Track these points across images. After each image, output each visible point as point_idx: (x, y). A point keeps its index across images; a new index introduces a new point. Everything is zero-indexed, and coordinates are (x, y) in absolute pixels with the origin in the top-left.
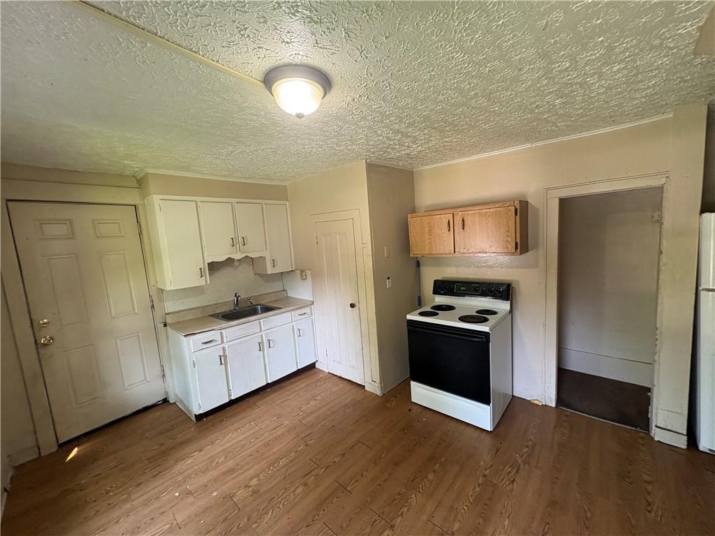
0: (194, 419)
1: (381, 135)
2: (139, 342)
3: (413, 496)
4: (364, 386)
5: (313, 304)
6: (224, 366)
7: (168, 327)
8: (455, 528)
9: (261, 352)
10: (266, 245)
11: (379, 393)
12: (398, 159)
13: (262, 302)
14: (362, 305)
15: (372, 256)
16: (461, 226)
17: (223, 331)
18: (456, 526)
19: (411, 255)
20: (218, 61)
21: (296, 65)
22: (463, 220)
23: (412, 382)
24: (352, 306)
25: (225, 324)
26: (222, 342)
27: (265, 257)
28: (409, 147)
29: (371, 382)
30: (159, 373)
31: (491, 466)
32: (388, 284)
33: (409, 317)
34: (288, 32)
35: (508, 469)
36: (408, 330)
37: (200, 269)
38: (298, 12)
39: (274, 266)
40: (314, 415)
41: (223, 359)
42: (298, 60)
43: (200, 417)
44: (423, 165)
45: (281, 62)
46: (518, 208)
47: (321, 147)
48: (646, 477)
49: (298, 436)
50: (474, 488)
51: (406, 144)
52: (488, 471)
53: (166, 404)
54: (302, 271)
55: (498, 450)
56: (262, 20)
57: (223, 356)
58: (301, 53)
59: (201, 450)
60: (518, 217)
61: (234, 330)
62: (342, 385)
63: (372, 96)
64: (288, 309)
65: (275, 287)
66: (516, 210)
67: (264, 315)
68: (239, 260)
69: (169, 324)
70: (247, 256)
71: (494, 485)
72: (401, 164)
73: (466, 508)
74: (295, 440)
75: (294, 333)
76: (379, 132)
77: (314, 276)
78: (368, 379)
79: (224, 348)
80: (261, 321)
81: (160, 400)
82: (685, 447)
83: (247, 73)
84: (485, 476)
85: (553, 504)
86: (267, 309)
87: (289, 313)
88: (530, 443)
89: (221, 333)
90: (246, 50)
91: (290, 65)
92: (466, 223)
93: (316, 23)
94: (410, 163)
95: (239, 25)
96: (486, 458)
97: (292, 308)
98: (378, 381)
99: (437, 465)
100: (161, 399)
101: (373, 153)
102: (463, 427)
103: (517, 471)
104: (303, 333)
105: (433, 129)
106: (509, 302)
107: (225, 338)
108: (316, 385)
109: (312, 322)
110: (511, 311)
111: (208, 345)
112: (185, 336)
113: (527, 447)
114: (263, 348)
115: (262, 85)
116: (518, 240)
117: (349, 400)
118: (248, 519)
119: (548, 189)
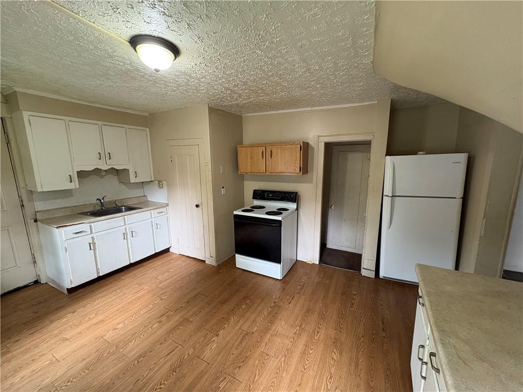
0: (66, 292)
1: (217, 90)
2: (9, 235)
3: (232, 318)
4: (205, 261)
5: (168, 206)
6: (92, 251)
7: (38, 223)
8: (254, 330)
9: (126, 240)
10: (129, 160)
11: (214, 264)
12: (231, 106)
13: (125, 204)
14: (204, 206)
15: (212, 172)
16: (270, 156)
17: (92, 224)
18: (255, 329)
19: (239, 173)
20: (94, 23)
21: (154, 37)
22: (271, 151)
23: (237, 255)
24: (197, 206)
25: (93, 219)
26: (91, 233)
27: (128, 170)
28: (237, 100)
29: (210, 257)
30: (31, 260)
31: (279, 297)
32: (223, 191)
33: (235, 213)
34: (149, 17)
35: (288, 297)
36: (235, 221)
37: (70, 176)
38: (156, 8)
39: (136, 177)
40: (167, 281)
41: (92, 246)
42: (155, 34)
43: (71, 291)
44: (248, 113)
45: (143, 33)
46: (302, 146)
47: (174, 91)
48: (354, 293)
49: (155, 295)
50: (268, 309)
51: (235, 98)
52: (277, 300)
53: (37, 285)
54: (159, 182)
55: (284, 289)
56: (130, 6)
57: (92, 243)
58: (158, 31)
59: (74, 312)
60: (302, 152)
61: (101, 224)
62: (188, 261)
63: (208, 64)
64: (148, 209)
65: (137, 193)
66: (301, 147)
67: (128, 213)
68: (106, 171)
69: (40, 220)
70: (112, 168)
71: (280, 307)
72: (233, 110)
73: (262, 319)
74: (153, 297)
75: (152, 226)
76: (215, 87)
77: (169, 186)
78: (208, 256)
79: (92, 237)
80: (126, 217)
81: (31, 281)
82: (374, 277)
83: (117, 35)
84: (275, 302)
85: (308, 311)
86: (130, 209)
87: (149, 212)
88: (302, 283)
89: (90, 226)
90: (117, 20)
91: (150, 36)
92: (273, 153)
93: (168, 16)
94: (239, 110)
95: (112, 5)
96: (277, 294)
97: (152, 208)
98: (214, 256)
99: (248, 301)
100: (33, 281)
101: (213, 100)
102: (266, 279)
103: (293, 298)
104: (160, 227)
105: (250, 90)
106: (296, 203)
107: (94, 230)
108: (170, 262)
109: (167, 219)
110: (297, 209)
111: (78, 235)
112: (57, 228)
113: (300, 285)
114: (127, 236)
115: (129, 44)
116: (301, 166)
117: (193, 270)
118: (116, 347)
119: (319, 136)
